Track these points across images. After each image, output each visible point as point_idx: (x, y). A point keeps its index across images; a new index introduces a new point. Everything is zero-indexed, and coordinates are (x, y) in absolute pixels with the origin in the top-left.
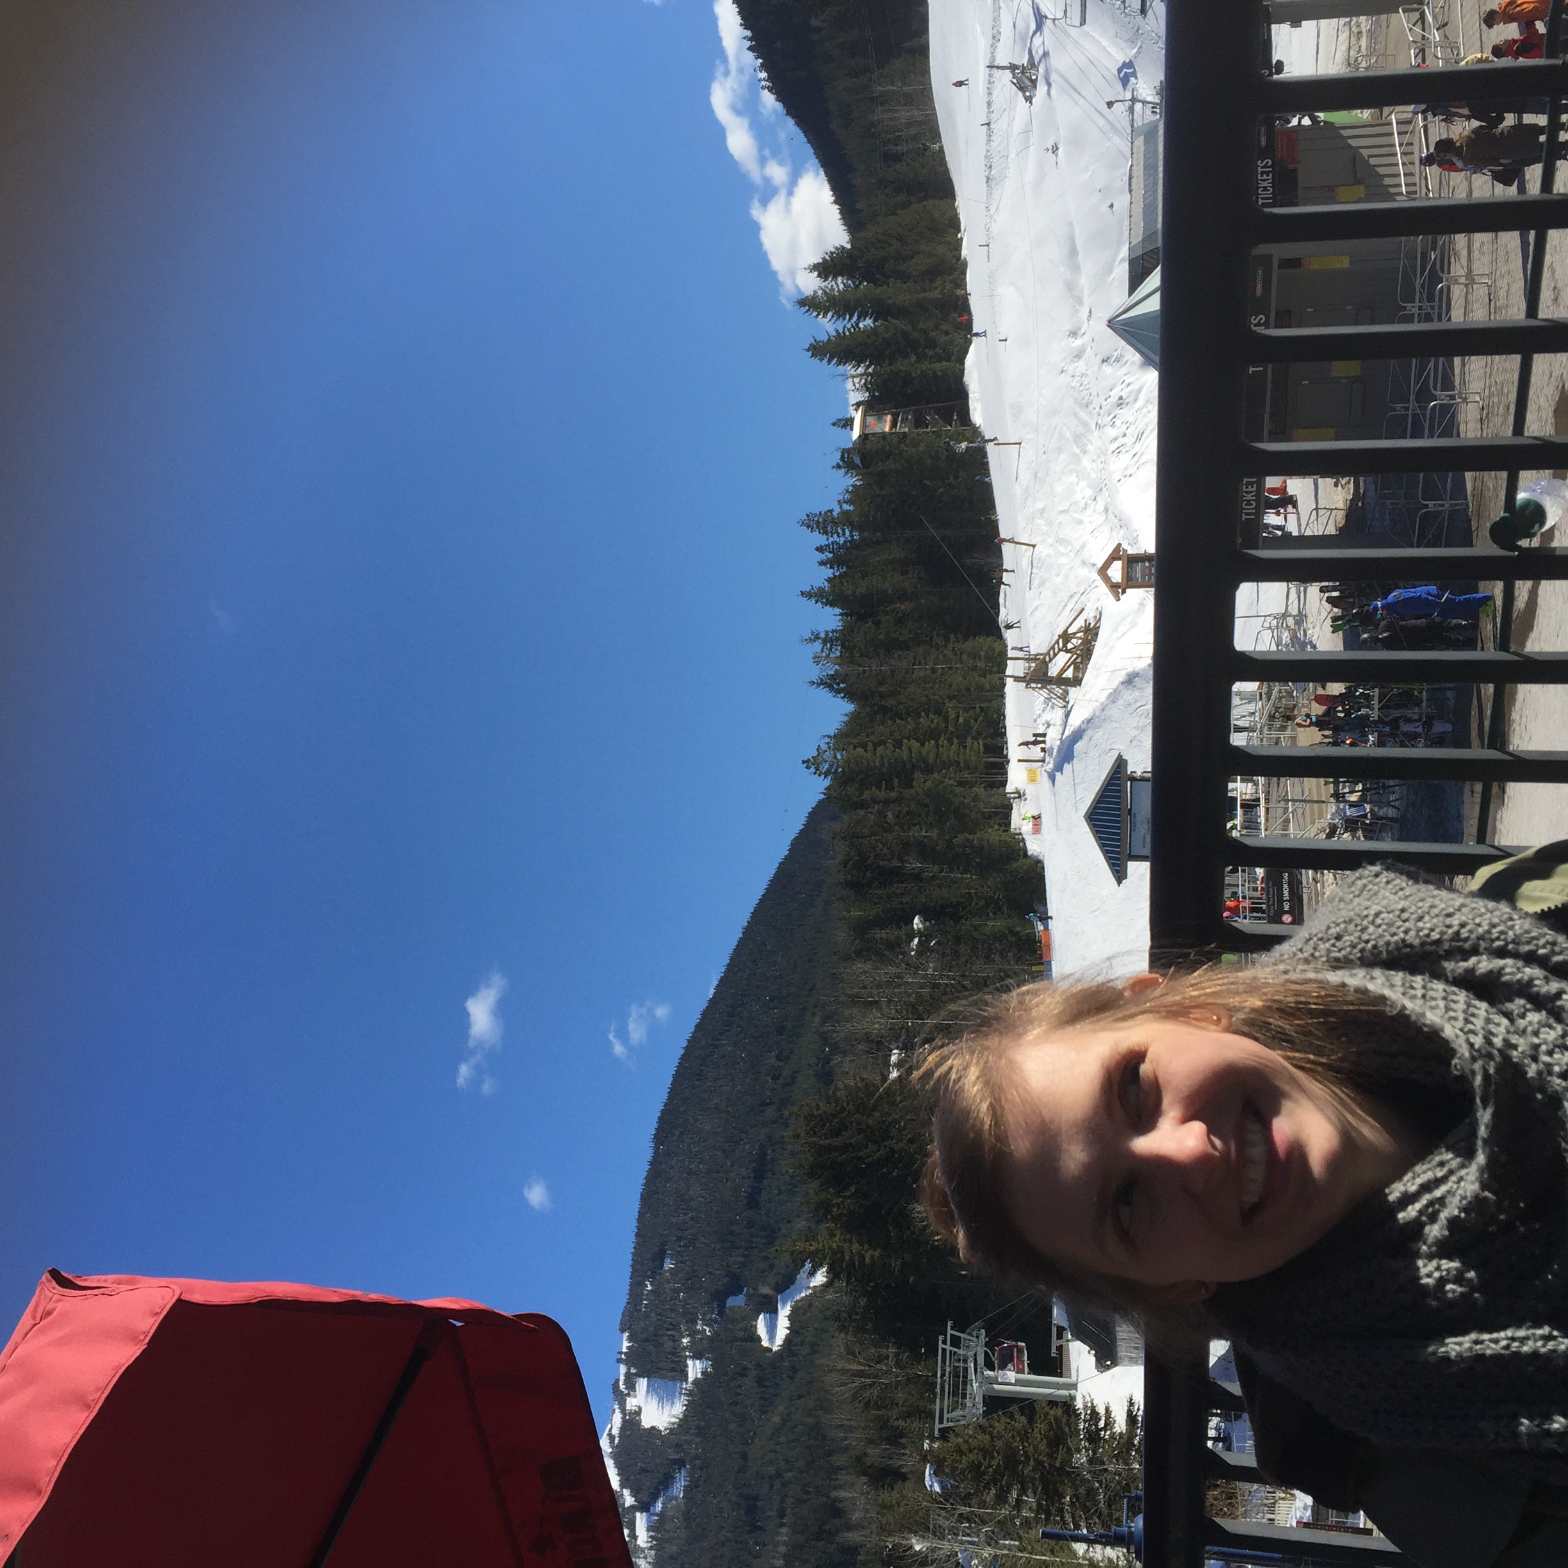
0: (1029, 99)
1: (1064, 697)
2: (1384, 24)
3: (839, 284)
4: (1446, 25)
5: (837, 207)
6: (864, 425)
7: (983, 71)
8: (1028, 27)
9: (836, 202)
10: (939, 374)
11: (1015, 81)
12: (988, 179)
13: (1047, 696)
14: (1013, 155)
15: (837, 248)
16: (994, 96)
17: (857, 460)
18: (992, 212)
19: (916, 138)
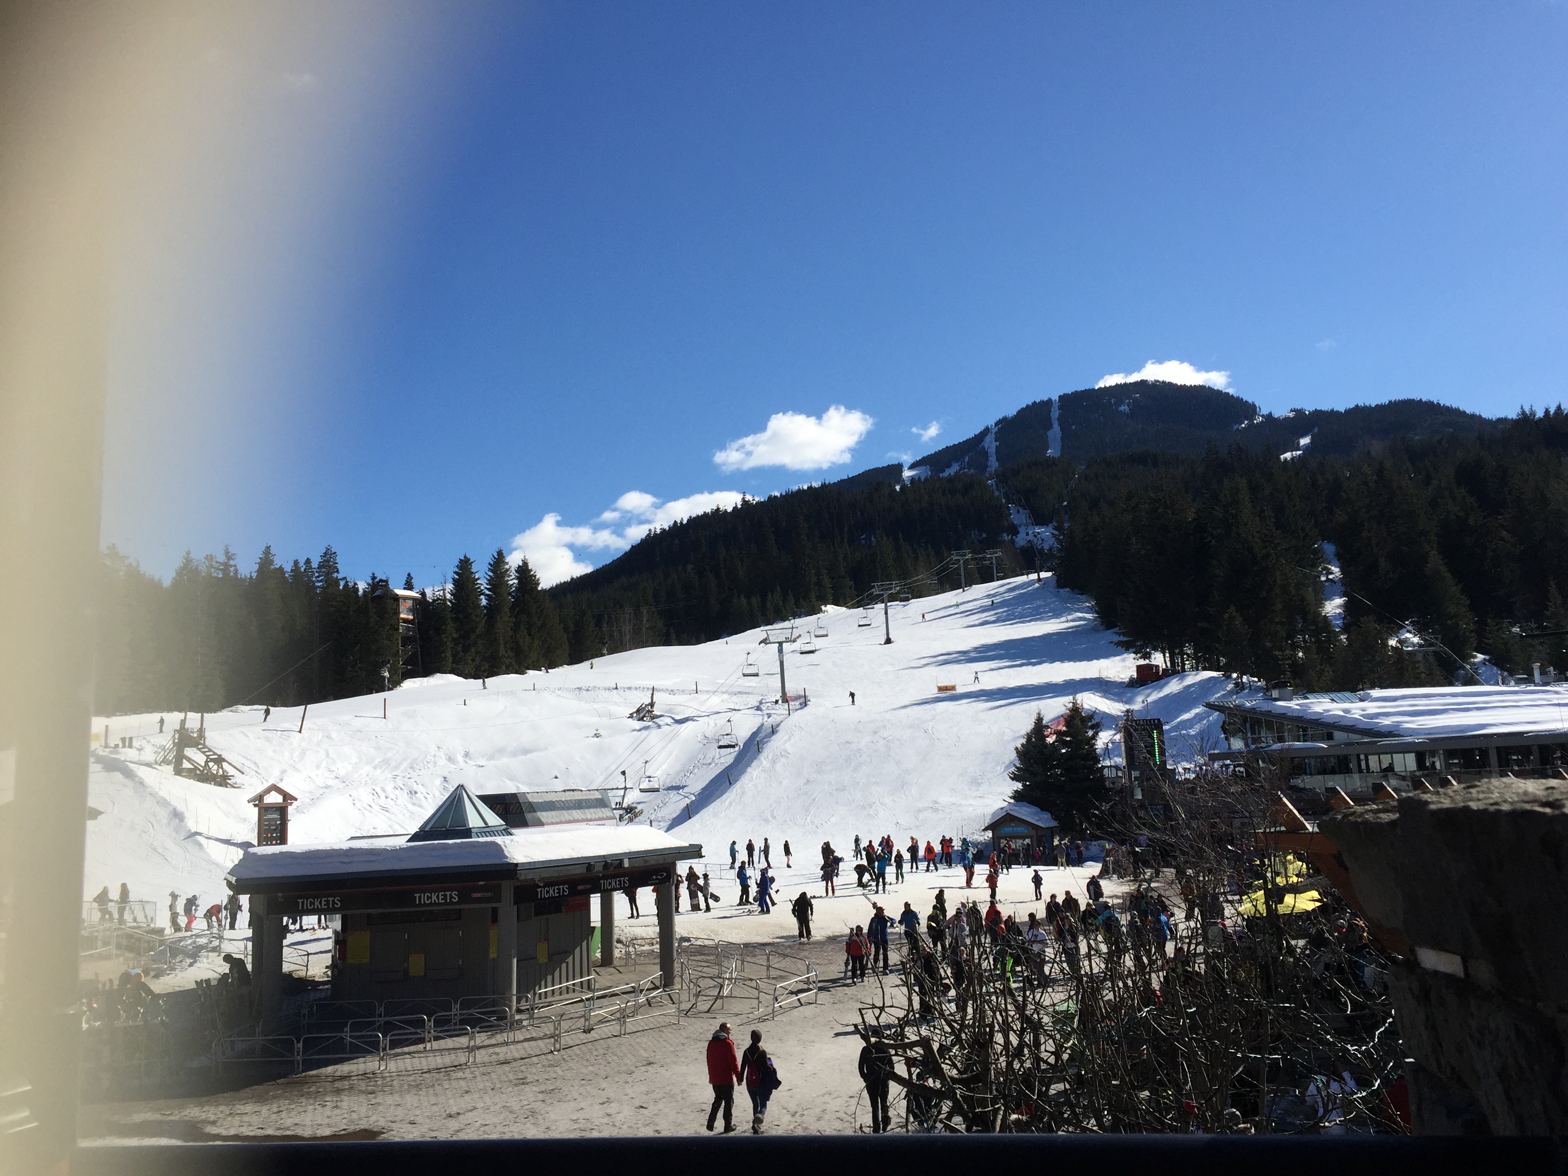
0: (631, 716)
1: (165, 761)
2: (653, 961)
3: (513, 581)
4: (650, 1005)
5: (569, 580)
6: (406, 598)
7: (650, 683)
8: (677, 714)
9: (572, 579)
10: (443, 655)
11: (643, 706)
12: (580, 689)
13: (167, 747)
14: (595, 706)
15: (538, 580)
16: (634, 692)
17: (378, 593)
18: (558, 692)
19: (611, 636)
